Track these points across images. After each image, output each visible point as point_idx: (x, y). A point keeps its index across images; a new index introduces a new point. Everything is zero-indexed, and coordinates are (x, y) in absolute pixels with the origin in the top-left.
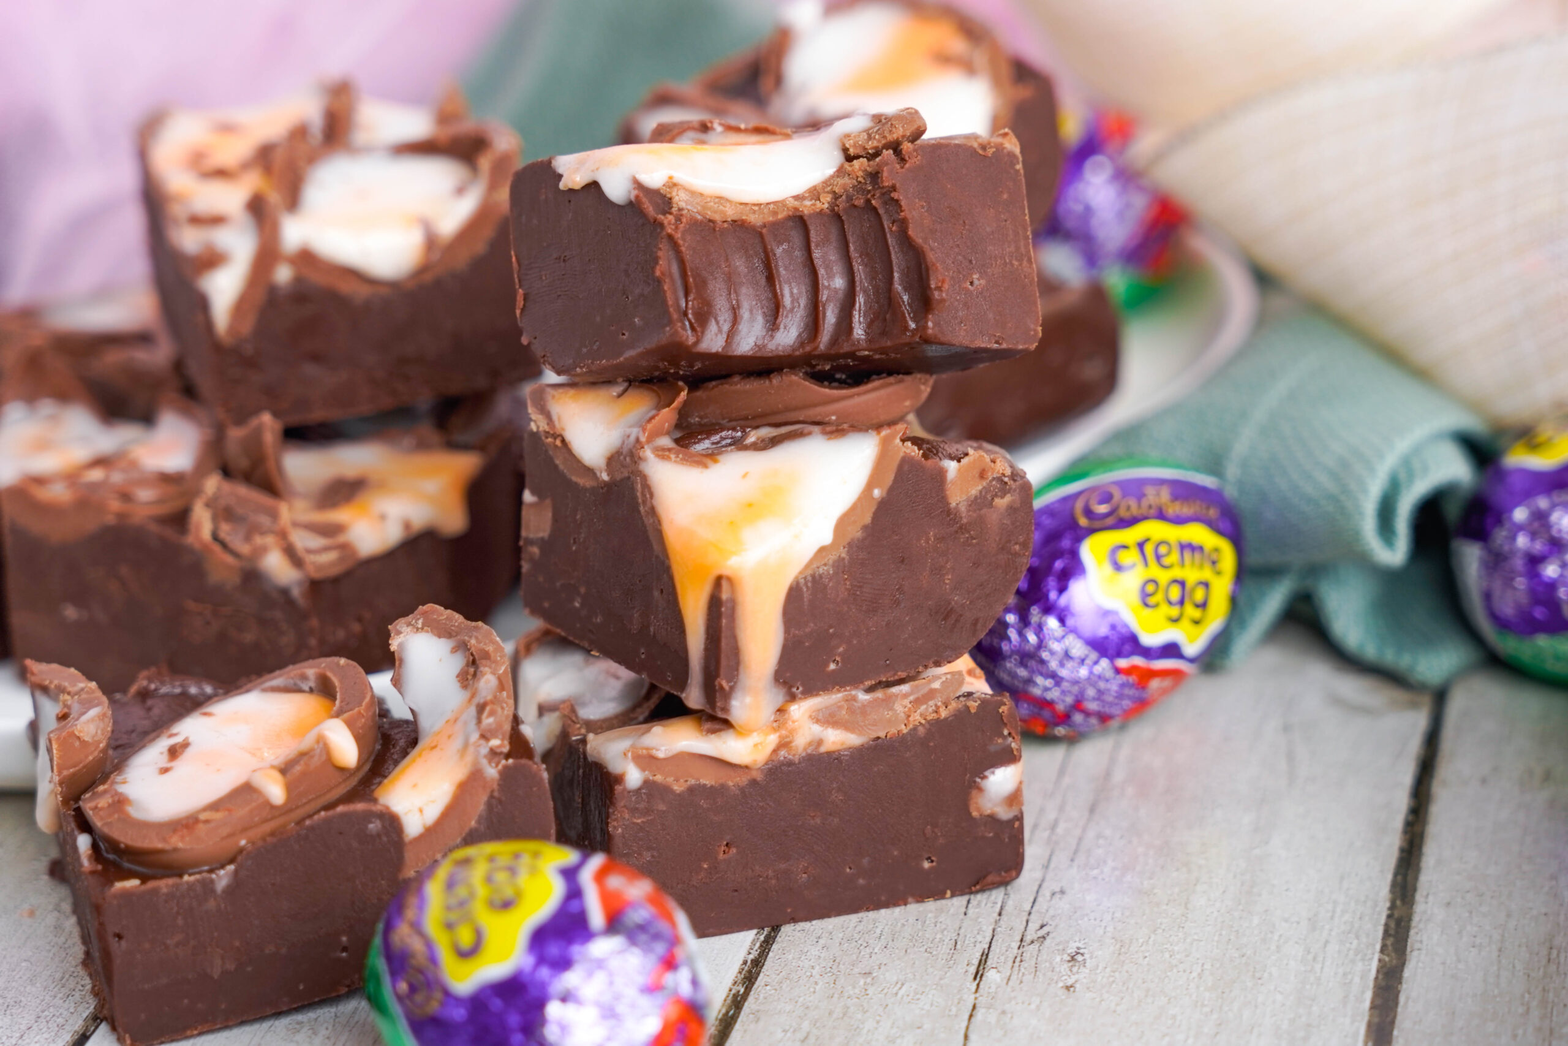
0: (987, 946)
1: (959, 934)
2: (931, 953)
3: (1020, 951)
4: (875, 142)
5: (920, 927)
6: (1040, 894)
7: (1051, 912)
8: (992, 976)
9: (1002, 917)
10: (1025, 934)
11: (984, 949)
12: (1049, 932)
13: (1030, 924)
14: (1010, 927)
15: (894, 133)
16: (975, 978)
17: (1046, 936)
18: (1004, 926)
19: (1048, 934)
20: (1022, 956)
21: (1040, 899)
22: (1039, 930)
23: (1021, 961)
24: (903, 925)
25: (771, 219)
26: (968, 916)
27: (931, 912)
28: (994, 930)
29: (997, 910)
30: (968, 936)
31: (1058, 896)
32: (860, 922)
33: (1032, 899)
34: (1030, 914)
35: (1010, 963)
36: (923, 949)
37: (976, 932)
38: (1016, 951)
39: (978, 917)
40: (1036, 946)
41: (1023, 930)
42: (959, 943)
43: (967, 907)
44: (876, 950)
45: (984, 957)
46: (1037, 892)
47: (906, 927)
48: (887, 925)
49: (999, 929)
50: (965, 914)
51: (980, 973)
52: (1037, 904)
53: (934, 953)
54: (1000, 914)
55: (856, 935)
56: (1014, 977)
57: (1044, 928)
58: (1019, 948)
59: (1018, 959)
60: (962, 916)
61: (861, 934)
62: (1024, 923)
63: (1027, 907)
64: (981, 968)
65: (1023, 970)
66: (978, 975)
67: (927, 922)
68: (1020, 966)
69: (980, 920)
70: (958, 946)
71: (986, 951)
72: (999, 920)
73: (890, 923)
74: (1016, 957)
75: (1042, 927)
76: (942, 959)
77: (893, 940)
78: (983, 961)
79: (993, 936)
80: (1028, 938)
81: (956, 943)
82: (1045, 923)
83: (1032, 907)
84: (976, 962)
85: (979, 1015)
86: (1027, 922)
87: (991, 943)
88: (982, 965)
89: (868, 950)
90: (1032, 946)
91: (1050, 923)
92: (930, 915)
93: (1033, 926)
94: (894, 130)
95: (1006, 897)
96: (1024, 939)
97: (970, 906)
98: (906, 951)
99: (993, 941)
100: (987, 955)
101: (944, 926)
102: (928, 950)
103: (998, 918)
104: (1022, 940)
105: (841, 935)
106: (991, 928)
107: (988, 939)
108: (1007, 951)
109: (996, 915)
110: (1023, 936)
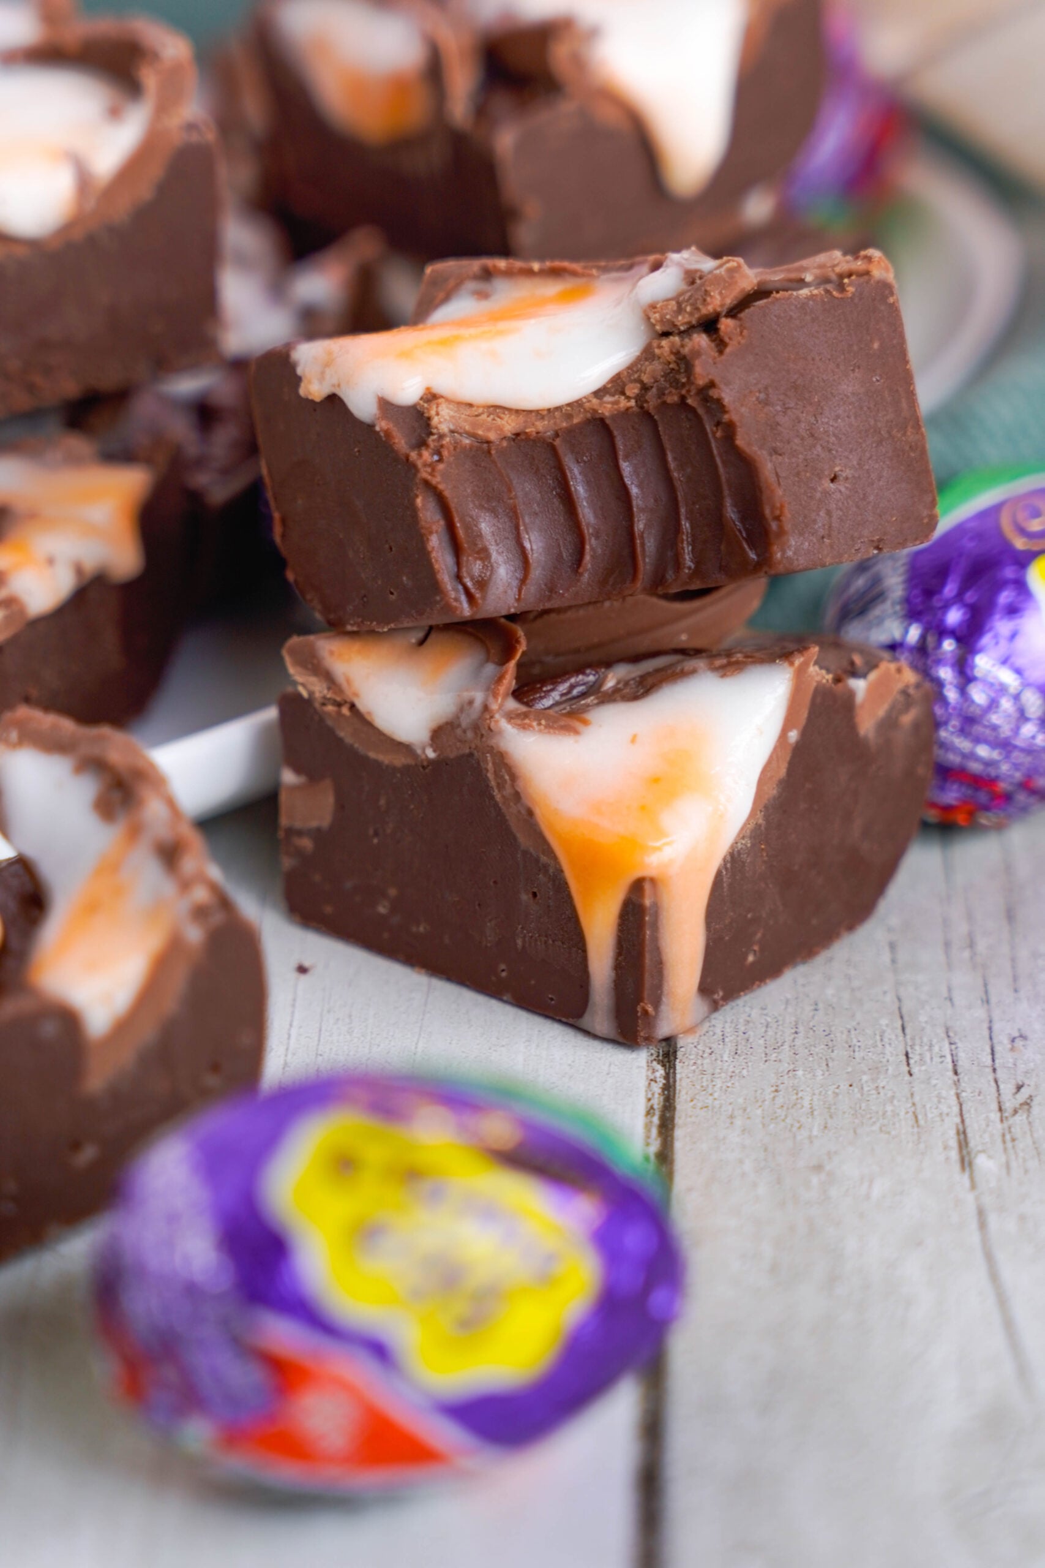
0: (958, 1120)
1: (914, 1104)
2: (889, 1133)
3: (1006, 1125)
4: (687, 316)
5: (859, 1095)
6: (995, 1041)
7: (1022, 1067)
8: (982, 1162)
9: (961, 1076)
10: (1001, 1100)
11: (957, 1125)
12: (1031, 1096)
13: (1002, 1086)
14: (977, 1091)
15: (708, 304)
16: (963, 1168)
17: (1029, 1101)
18: (969, 1090)
19: (1031, 1097)
20: (1010, 1132)
21: (998, 1048)
22: (1016, 1093)
23: (1013, 1140)
24: (837, 1094)
25: (564, 424)
26: (914, 1076)
27: (864, 1073)
28: (958, 1096)
29: (950, 1066)
30: (928, 1106)
31: (1019, 1043)
32: (776, 1091)
33: (989, 1050)
34: (994, 1070)
35: (999, 1140)
36: (876, 1128)
37: (935, 1100)
38: (999, 1126)
39: (930, 1078)
40: (1021, 1117)
41: (996, 1095)
42: (920, 1117)
43: (908, 1064)
44: (815, 1132)
45: (962, 1137)
46: (991, 1038)
47: (840, 1097)
48: (814, 1094)
49: (964, 1094)
50: (911, 1075)
51: (966, 1159)
52: (997, 1056)
53: (893, 1133)
54: (956, 1073)
55: (779, 1111)
56: (1014, 1164)
57: (1023, 1090)
58: (1002, 1121)
59: (1008, 1137)
60: (907, 1077)
61: (785, 1108)
62: (993, 1084)
63: (989, 1062)
64: (965, 1152)
65: (1021, 1154)
66: (966, 1162)
67: (866, 1089)
68: (1014, 1147)
69: (934, 1082)
70: (922, 1122)
71: (961, 1127)
72: (959, 1080)
73: (817, 1092)
74: (1004, 1135)
75: (1019, 1088)
76: (908, 1142)
77: (831, 1117)
78: (963, 1143)
79: (961, 1105)
80: (1008, 1105)
81: (916, 1117)
82: (1021, 1083)
83: (993, 1060)
84: (953, 1143)
85: (993, 1220)
86: (996, 1081)
87: (961, 1115)
88: (964, 1147)
89: (804, 1133)
90: (1017, 1118)
91: (1027, 1082)
92: (865, 1078)
93: (1007, 1088)
94: (708, 299)
95: (953, 1047)
96: (1003, 1107)
97: (912, 1061)
98: (855, 1132)
99: (964, 1112)
100: (964, 1132)
101: (890, 1094)
102: (883, 1128)
103: (956, 1078)
104: (1000, 1109)
105: (759, 1112)
106: (953, 1092)
107: (956, 1109)
108: (988, 1125)
109: (950, 1073)
110: (999, 1103)
